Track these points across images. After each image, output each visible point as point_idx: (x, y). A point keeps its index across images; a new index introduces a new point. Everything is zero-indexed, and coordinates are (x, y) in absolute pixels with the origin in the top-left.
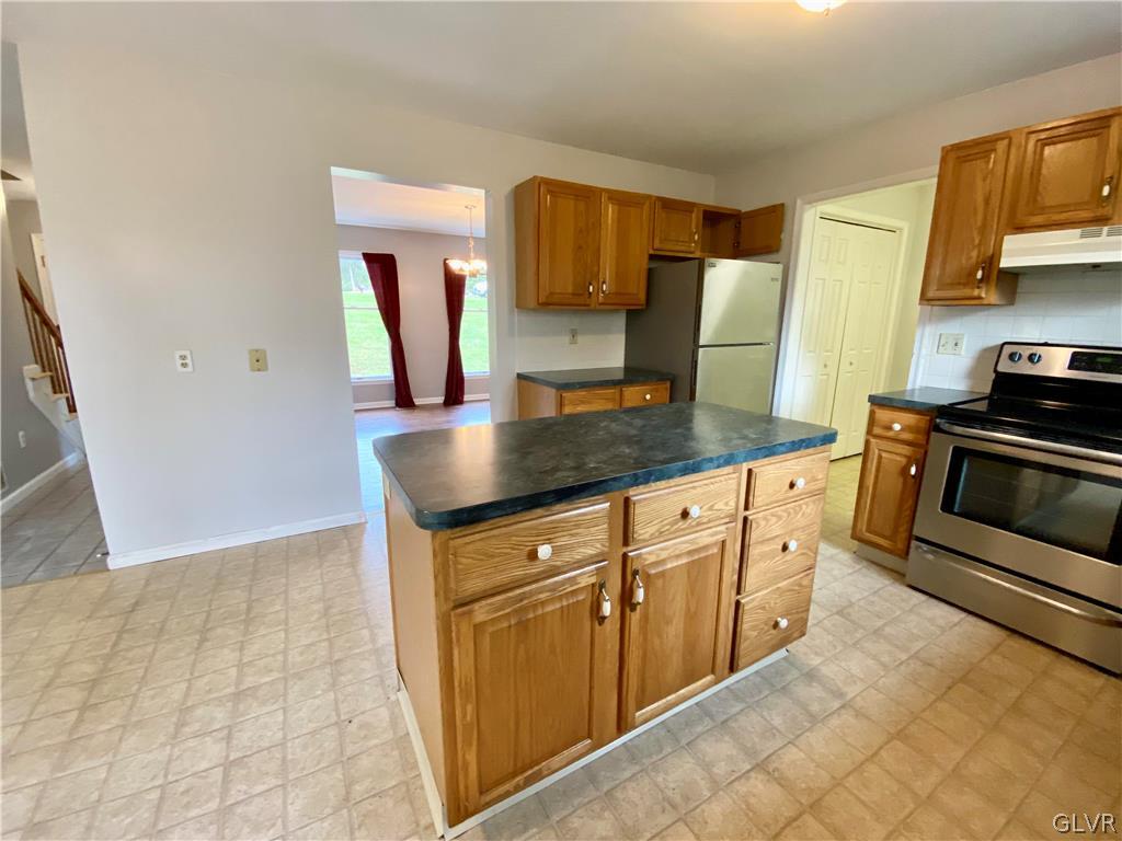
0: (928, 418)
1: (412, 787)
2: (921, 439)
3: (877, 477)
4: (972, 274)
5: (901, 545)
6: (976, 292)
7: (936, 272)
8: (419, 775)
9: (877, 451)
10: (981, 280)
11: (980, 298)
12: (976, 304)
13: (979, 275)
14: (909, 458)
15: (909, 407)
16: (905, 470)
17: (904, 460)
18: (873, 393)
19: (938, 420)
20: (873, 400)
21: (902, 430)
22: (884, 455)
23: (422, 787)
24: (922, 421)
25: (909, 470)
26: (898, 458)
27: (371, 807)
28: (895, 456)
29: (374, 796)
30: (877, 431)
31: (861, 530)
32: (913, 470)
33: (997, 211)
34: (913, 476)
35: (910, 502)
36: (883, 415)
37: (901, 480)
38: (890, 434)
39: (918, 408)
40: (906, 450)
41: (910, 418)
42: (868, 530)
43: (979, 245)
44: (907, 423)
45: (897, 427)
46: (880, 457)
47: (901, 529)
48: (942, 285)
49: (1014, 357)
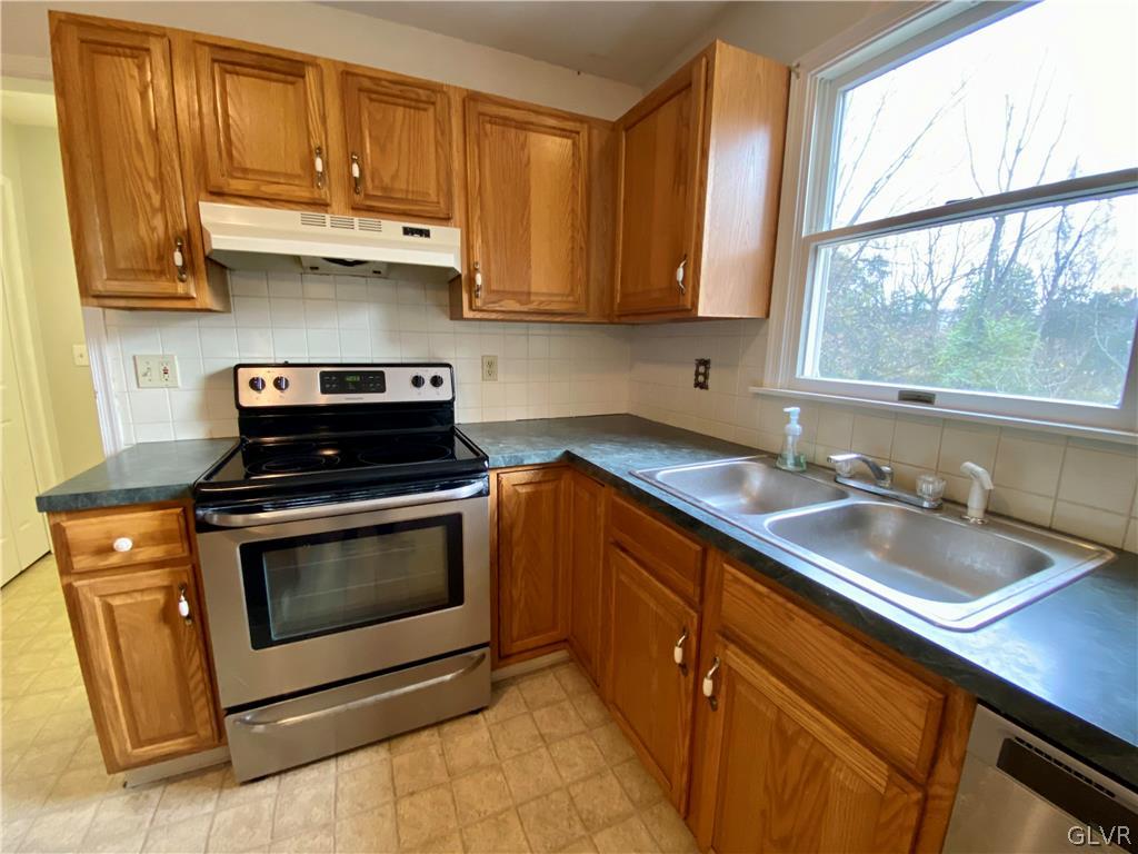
0: (179, 510)
2: (179, 550)
3: (116, 648)
4: (163, 256)
5: (206, 732)
6: (180, 289)
7: (97, 246)
9: (97, 601)
10: (183, 269)
11: (188, 298)
12: (187, 309)
13: (178, 259)
14: (168, 589)
15: (134, 500)
16: (168, 614)
17: (160, 597)
18: (42, 491)
19: (200, 513)
20: (47, 504)
21: (136, 545)
22: (116, 602)
24: (170, 519)
25: (176, 608)
26: (147, 597)
28: (140, 595)
30: (81, 562)
31: (124, 752)
32: (184, 608)
33: (175, 156)
34: (188, 617)
35: (197, 659)
36: (83, 529)
37: (166, 631)
38: (113, 560)
39: (153, 499)
40: (159, 577)
41: (145, 520)
42: (138, 743)
43: (163, 208)
44: (142, 530)
45: (124, 544)
46: (109, 609)
47: (197, 708)
48: (115, 272)
49: (255, 384)
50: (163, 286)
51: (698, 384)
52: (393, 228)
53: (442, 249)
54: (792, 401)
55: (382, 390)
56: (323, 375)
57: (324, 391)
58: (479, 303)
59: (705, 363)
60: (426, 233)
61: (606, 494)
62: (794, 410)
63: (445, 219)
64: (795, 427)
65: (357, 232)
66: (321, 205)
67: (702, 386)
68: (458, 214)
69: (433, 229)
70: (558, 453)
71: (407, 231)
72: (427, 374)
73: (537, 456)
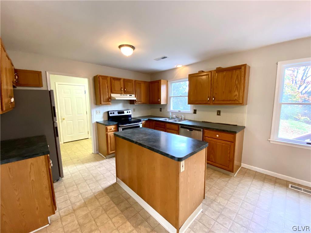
0: (116, 126)
1: (199, 219)
2: (116, 130)
3: (110, 140)
4: (108, 100)
7: (102, 99)
8: (195, 219)
11: (110, 104)
13: (110, 100)
19: (119, 125)
22: (111, 135)
23: (197, 217)
27: (207, 225)
28: (113, 134)
29: (205, 226)
30: (108, 131)
31: (110, 152)
33: (109, 89)
36: (109, 127)
38: (111, 131)
41: (114, 126)
45: (113, 129)
46: (110, 136)
48: (104, 102)
49: (111, 113)
50: (108, 103)
51: (160, 111)
52: (128, 95)
53: (133, 98)
54: (170, 112)
55: (124, 113)
56: (118, 112)
57: (118, 114)
58: (136, 103)
59: (161, 108)
60: (131, 96)
61: (155, 122)
62: (170, 113)
63: (133, 94)
64: (171, 114)
65: (125, 96)
66: (121, 93)
67: (161, 111)
68: (134, 93)
69: (132, 95)
70: (148, 119)
71: (130, 95)
72: (129, 111)
73: (146, 119)
